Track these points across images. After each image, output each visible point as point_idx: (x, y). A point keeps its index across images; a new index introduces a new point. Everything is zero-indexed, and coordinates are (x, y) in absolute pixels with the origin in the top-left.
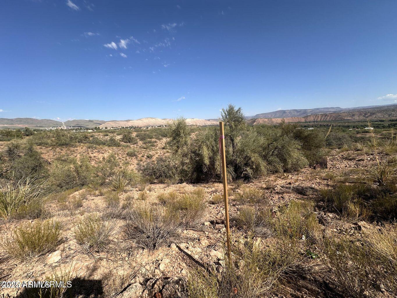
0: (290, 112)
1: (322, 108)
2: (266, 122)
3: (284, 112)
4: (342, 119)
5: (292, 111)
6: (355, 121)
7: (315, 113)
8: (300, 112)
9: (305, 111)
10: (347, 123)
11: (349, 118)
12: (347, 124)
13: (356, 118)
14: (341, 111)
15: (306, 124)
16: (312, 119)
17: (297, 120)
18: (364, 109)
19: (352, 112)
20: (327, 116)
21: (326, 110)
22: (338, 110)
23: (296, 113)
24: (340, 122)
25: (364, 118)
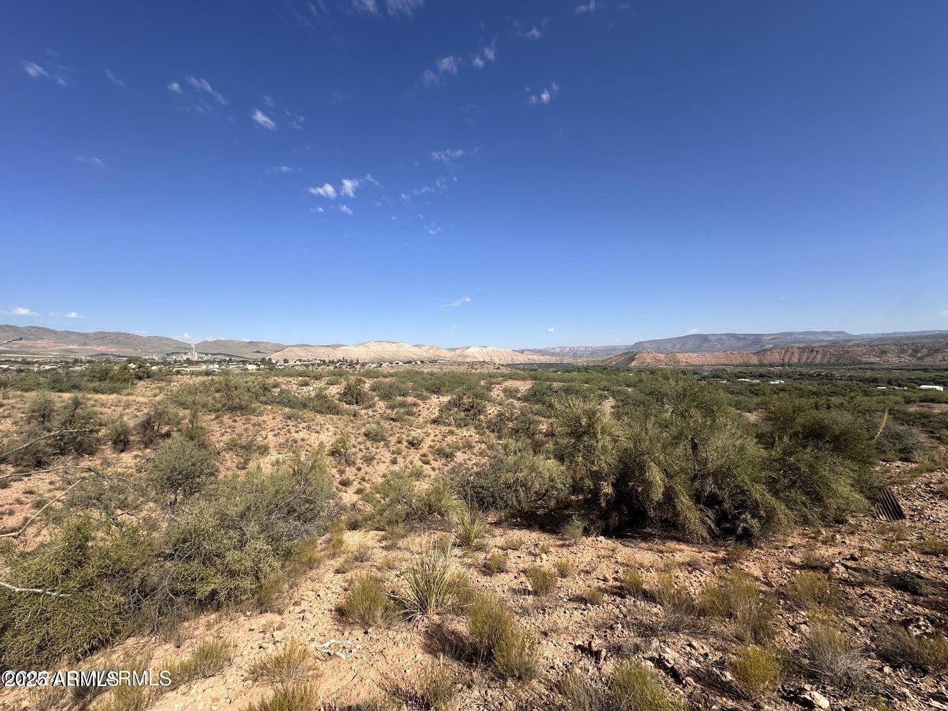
0: (720, 339)
1: (799, 333)
2: (661, 361)
3: (705, 338)
4: (855, 362)
5: (724, 337)
6: (889, 367)
7: (783, 343)
8: (745, 339)
9: (757, 339)
10: (869, 371)
11: (873, 360)
12: (869, 374)
13: (893, 359)
14: (849, 341)
15: (763, 370)
16: (776, 357)
17: (739, 360)
18: (909, 338)
19: (880, 345)
20: (814, 353)
21: (811, 337)
22: (842, 337)
23: (734, 343)
24: (852, 369)
25: (914, 361)
